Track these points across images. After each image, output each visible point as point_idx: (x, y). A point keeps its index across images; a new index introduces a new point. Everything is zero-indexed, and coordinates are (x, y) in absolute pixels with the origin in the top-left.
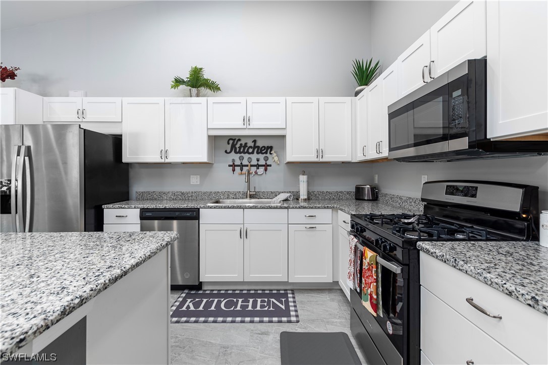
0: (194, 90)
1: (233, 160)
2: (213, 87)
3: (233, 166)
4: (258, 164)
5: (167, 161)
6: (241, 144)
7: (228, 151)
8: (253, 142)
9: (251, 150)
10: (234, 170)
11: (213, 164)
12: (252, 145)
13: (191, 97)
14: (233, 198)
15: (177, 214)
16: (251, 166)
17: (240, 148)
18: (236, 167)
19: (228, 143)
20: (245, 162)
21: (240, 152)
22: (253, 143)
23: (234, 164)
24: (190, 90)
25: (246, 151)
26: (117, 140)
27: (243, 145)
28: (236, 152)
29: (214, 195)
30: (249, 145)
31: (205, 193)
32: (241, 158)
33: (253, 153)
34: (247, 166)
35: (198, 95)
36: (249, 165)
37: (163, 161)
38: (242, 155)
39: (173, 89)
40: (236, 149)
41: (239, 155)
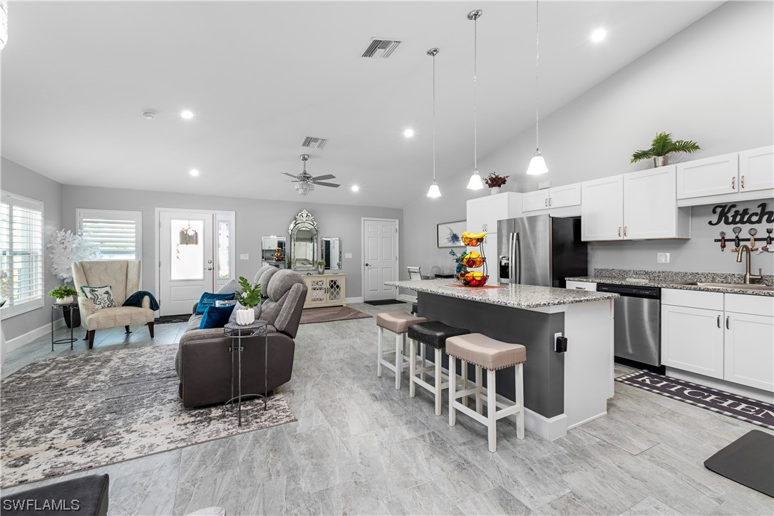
0: (660, 159)
1: (723, 234)
2: (689, 147)
3: (723, 241)
4: (769, 237)
5: (625, 238)
6: (737, 212)
7: (714, 222)
8: (758, 207)
9: (755, 219)
10: (723, 246)
11: (689, 239)
12: (759, 211)
13: (656, 167)
14: (722, 282)
15: (634, 291)
16: (756, 240)
17: (734, 217)
18: (726, 243)
19: (714, 212)
20: (743, 235)
21: (734, 222)
22: (760, 208)
23: (723, 238)
24: (655, 159)
25: (745, 220)
26: (577, 222)
27: (741, 212)
28: (727, 222)
29: (690, 277)
30: (751, 212)
31: (676, 274)
32: (738, 230)
33: (759, 221)
34: (749, 240)
35: (665, 164)
36: (752, 238)
37: (621, 238)
38: (739, 225)
39: (634, 163)
40: (727, 219)
41: (733, 226)
